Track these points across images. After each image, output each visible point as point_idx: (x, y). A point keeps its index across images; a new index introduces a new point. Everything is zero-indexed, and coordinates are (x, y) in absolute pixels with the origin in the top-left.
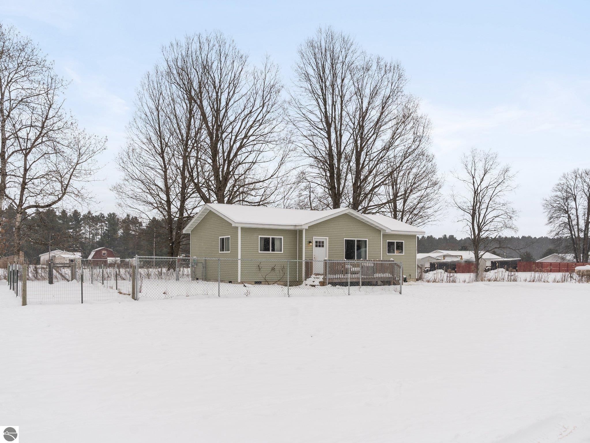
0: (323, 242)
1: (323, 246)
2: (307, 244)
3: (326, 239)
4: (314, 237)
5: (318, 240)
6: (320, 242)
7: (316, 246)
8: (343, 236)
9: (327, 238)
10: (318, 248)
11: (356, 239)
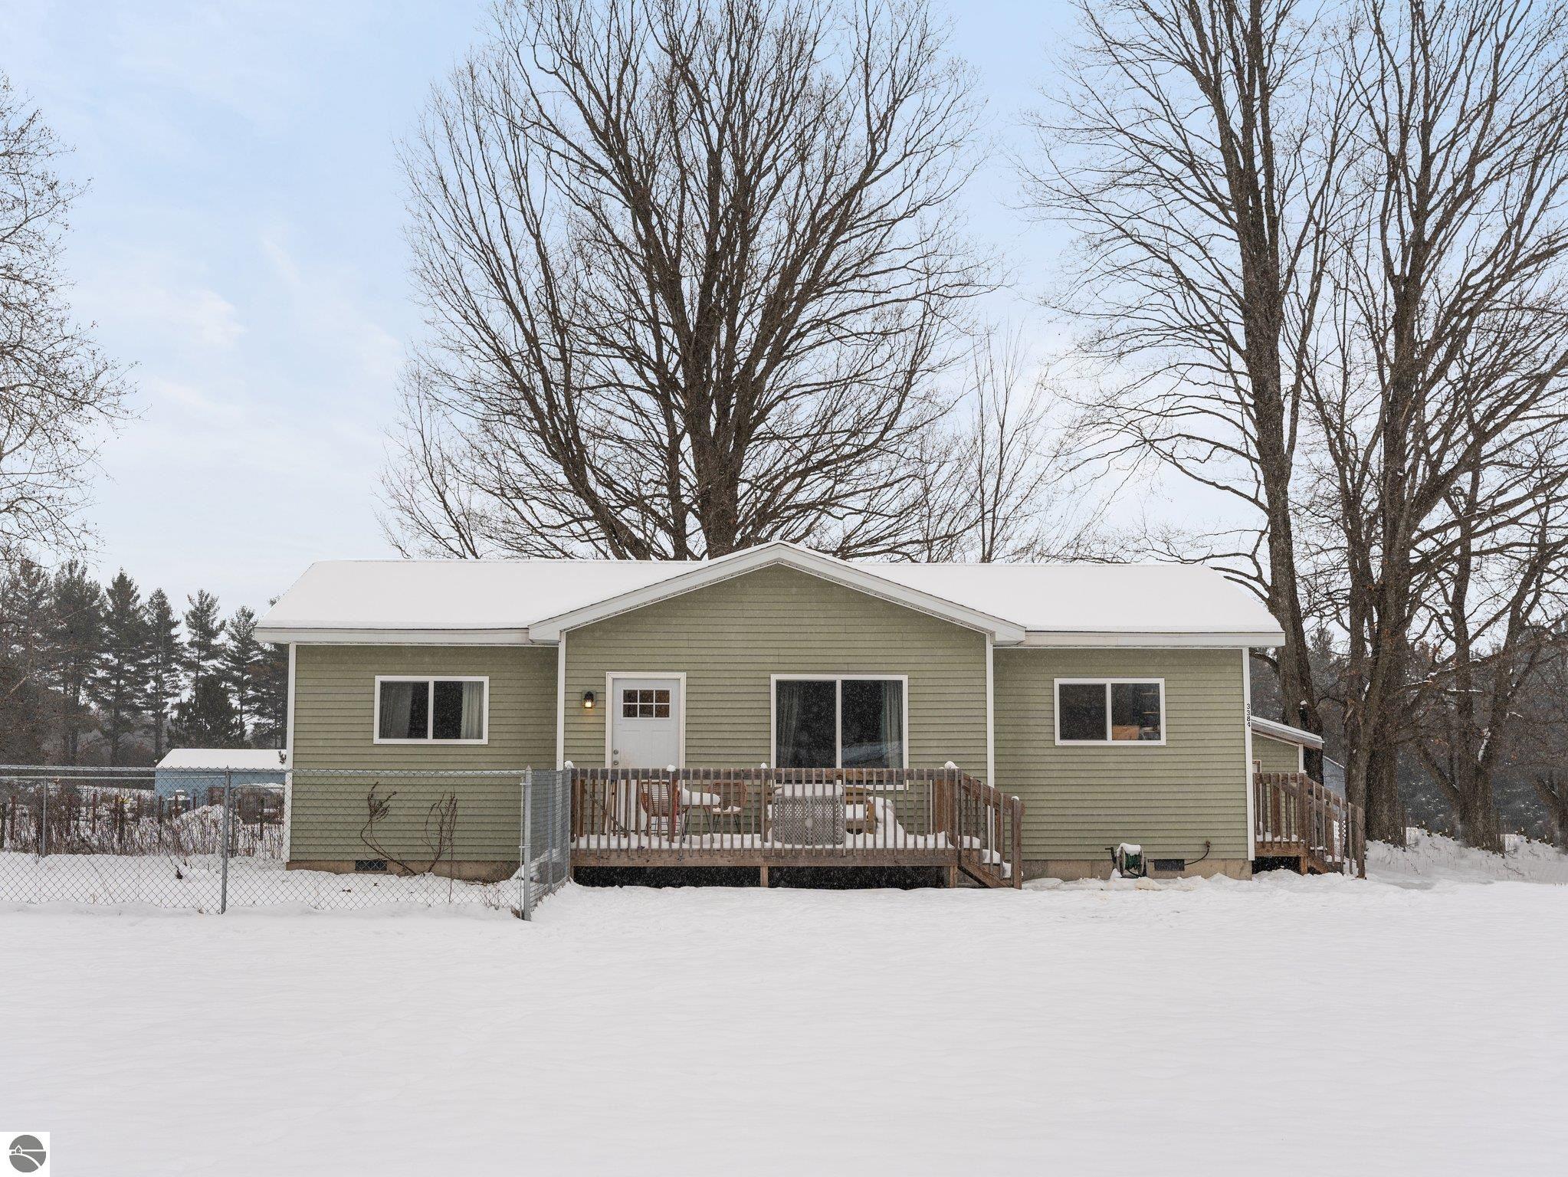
0: (663, 695)
1: (663, 712)
2: (575, 704)
3: (677, 684)
4: (610, 676)
5: (638, 687)
6: (646, 695)
7: (629, 712)
8: (769, 667)
9: (682, 676)
10: (638, 721)
11: (838, 678)
